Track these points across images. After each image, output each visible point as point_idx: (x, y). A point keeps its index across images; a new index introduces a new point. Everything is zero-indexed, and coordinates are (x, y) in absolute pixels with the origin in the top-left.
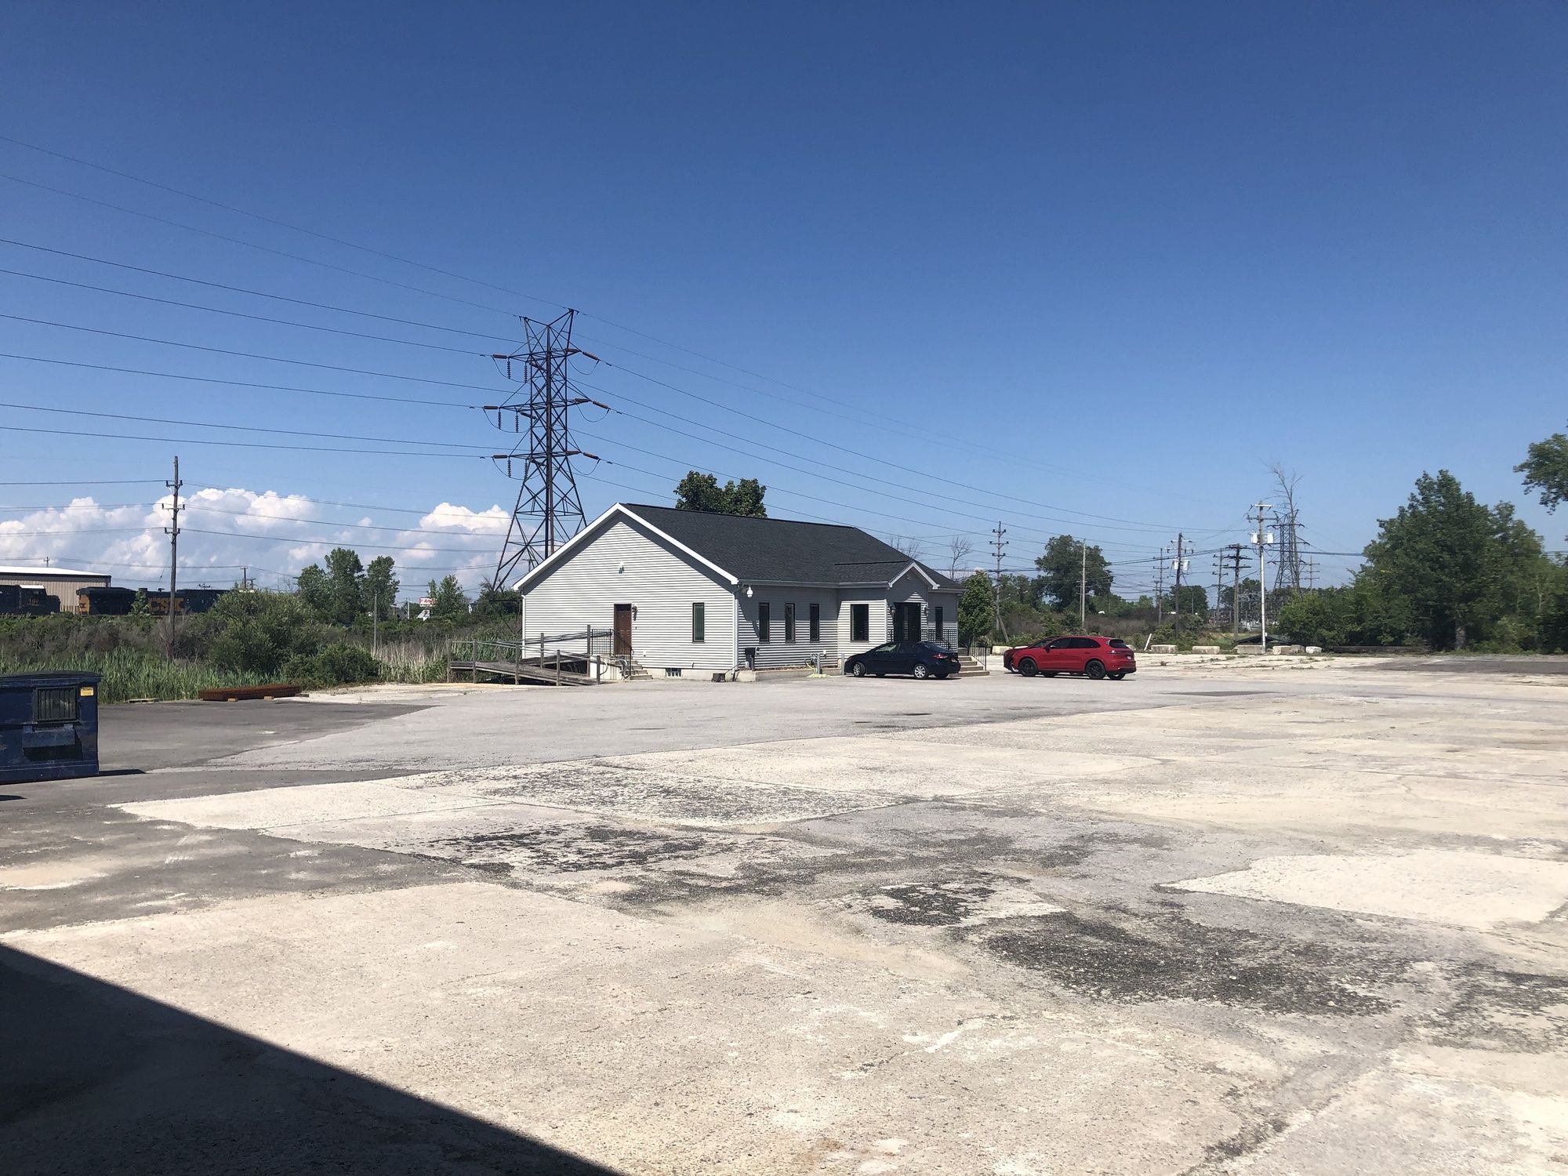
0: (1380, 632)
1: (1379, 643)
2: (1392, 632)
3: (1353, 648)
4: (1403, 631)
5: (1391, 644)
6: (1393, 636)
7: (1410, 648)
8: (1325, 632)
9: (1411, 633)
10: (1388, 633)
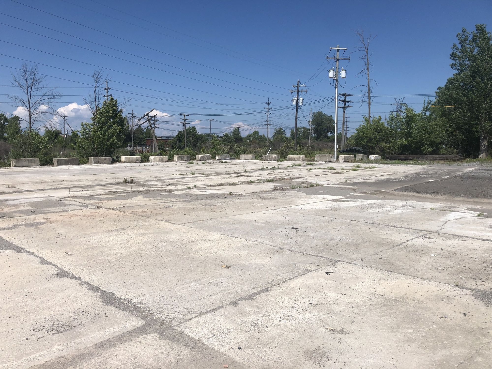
0: (423, 145)
1: (422, 153)
2: (431, 144)
3: (403, 156)
4: (439, 144)
5: (431, 153)
6: (432, 147)
7: (444, 156)
8: (384, 145)
9: (446, 145)
10: (429, 145)
